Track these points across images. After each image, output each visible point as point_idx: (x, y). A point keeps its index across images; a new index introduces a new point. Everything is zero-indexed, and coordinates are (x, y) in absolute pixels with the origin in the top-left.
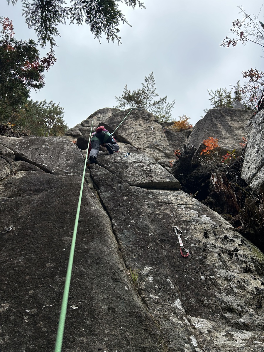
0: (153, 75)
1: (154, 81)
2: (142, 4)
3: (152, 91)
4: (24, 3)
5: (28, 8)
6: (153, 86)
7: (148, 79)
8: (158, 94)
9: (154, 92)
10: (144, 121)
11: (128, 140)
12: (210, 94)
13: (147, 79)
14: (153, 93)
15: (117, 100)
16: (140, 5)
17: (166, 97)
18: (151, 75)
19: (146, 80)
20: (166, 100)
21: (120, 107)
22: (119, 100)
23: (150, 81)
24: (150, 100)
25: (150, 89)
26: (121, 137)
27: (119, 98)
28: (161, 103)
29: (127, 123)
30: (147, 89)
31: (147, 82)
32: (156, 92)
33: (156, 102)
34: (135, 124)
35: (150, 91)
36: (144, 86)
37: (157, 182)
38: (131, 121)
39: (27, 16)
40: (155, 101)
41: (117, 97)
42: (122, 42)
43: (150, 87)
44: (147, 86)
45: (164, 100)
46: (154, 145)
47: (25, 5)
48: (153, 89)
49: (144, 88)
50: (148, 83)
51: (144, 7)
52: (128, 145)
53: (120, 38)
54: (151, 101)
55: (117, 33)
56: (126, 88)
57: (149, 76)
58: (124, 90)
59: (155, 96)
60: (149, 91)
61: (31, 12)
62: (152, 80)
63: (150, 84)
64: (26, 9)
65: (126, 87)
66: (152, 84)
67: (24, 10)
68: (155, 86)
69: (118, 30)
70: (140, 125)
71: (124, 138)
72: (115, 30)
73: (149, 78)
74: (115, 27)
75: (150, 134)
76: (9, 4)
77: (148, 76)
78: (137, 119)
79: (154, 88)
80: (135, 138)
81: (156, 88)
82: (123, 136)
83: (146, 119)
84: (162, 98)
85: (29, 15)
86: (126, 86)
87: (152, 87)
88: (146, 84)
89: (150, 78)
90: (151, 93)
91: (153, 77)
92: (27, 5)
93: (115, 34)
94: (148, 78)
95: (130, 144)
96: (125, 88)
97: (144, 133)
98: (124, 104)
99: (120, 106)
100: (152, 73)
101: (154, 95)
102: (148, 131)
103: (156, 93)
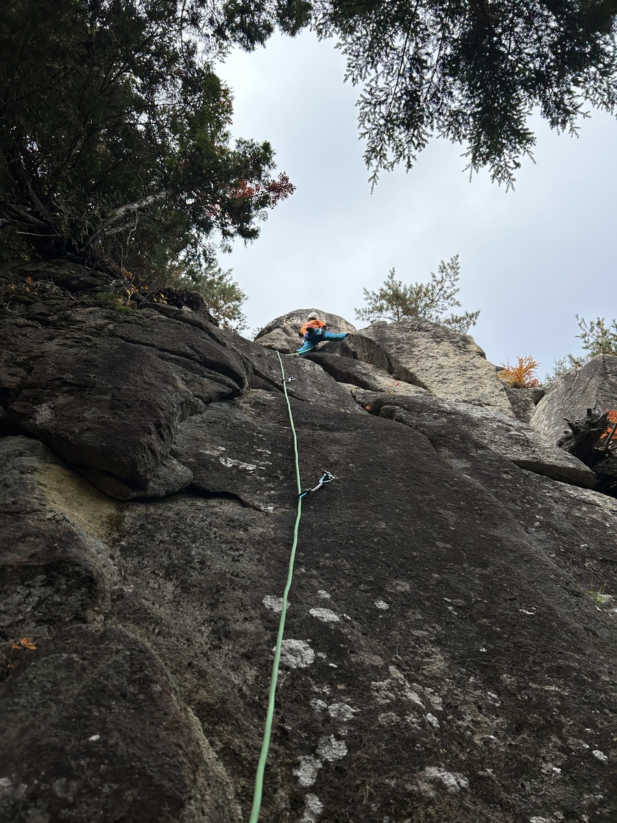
0: (457, 262)
1: (457, 274)
2: (576, 129)
3: (448, 294)
4: (368, 85)
5: (372, 95)
6: (454, 283)
7: (447, 267)
8: (461, 303)
9: (452, 297)
10: (454, 348)
11: (422, 380)
12: (580, 325)
13: (444, 267)
14: (450, 299)
15: (366, 296)
16: (571, 130)
17: (477, 314)
18: (454, 259)
19: (442, 269)
20: (476, 317)
21: (372, 312)
22: (371, 298)
23: (449, 271)
24: (441, 311)
25: (445, 289)
26: (406, 371)
27: (371, 294)
28: (465, 322)
29: (418, 346)
30: (440, 286)
31: (442, 272)
32: (457, 297)
33: (455, 318)
34: (437, 351)
35: (445, 292)
36: (435, 280)
37: (546, 465)
38: (427, 343)
39: (363, 108)
40: (455, 315)
41: (368, 290)
42: (515, 188)
43: (447, 284)
44: (442, 282)
45: (473, 319)
46: (479, 401)
47: (368, 89)
48: (452, 290)
49: (434, 283)
50: (444, 274)
51: (576, 134)
52: (422, 389)
53: (514, 180)
54: (441, 313)
55: (513, 169)
56: (392, 276)
57: (450, 262)
58: (387, 279)
59: (452, 305)
60: (442, 292)
61: (373, 102)
62: (453, 270)
63: (448, 279)
64: (368, 96)
65: (393, 274)
66: (452, 279)
67: (362, 96)
68: (457, 285)
69: (518, 165)
70: (446, 355)
71: (412, 374)
72: (512, 165)
73: (448, 264)
74: (515, 159)
75: (470, 378)
76: (347, 82)
77: (447, 261)
78: (440, 342)
79: (456, 288)
80: (436, 378)
81: (458, 290)
82: (411, 371)
83: (459, 346)
84: (470, 313)
85: (369, 108)
86: (394, 272)
87: (451, 286)
88: (439, 277)
89: (451, 265)
90: (445, 296)
91: (458, 266)
92: (371, 90)
93: (510, 170)
94: (446, 265)
95: (425, 387)
96: (390, 275)
97: (459, 374)
98: (381, 309)
99: (371, 309)
100: (457, 256)
101: (452, 302)
102: (465, 370)
103: (456, 300)
